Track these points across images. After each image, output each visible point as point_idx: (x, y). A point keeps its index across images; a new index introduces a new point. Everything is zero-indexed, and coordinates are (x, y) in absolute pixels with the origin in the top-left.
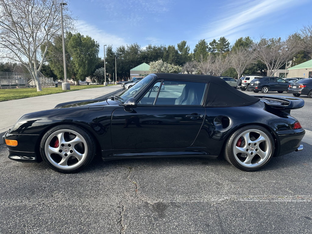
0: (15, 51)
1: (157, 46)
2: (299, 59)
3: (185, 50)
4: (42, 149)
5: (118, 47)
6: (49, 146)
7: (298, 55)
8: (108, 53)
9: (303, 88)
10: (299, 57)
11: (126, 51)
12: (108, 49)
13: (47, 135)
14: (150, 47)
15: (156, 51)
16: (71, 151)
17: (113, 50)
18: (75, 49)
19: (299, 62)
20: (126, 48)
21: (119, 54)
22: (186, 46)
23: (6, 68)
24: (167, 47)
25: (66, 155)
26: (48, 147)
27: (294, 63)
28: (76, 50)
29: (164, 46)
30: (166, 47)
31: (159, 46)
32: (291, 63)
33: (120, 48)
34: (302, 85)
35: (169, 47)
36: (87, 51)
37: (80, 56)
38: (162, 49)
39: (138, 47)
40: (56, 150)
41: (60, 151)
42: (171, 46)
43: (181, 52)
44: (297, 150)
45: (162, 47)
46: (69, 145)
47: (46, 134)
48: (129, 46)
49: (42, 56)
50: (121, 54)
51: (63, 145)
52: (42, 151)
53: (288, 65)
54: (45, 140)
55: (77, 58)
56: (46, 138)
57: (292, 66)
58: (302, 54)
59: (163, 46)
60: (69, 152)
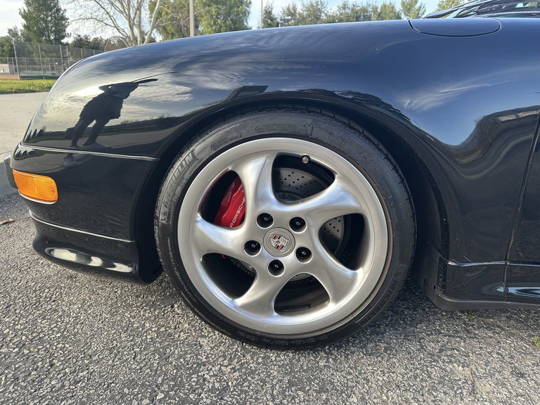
0: (106, 7)
1: (359, 3)
3: (417, 12)
4: (164, 227)
5: (285, 6)
6: (199, 217)
8: (265, 17)
11: (300, 14)
12: (266, 11)
13: (191, 163)
14: (345, 5)
15: (357, 12)
16: (303, 254)
17: (273, 12)
18: (207, 8)
20: (299, 9)
21: (284, 20)
22: (417, 6)
23: (92, 45)
24: (379, 6)
25: (276, 267)
26: (192, 222)
28: (208, 11)
29: (374, 4)
30: (377, 4)
31: (365, 4)
33: (288, 9)
35: (384, 6)
36: (229, 14)
37: (215, 23)
38: (370, 9)
39: (322, 5)
40: (230, 240)
41: (252, 247)
42: (388, 3)
43: (406, 15)
45: (369, 5)
46: (297, 223)
47: (186, 157)
48: (305, 3)
49: (151, 21)
50: (288, 20)
51: (265, 219)
52: (163, 239)
54: (179, 189)
55: (211, 26)
56: (187, 176)
59: (371, 2)
60: (293, 255)
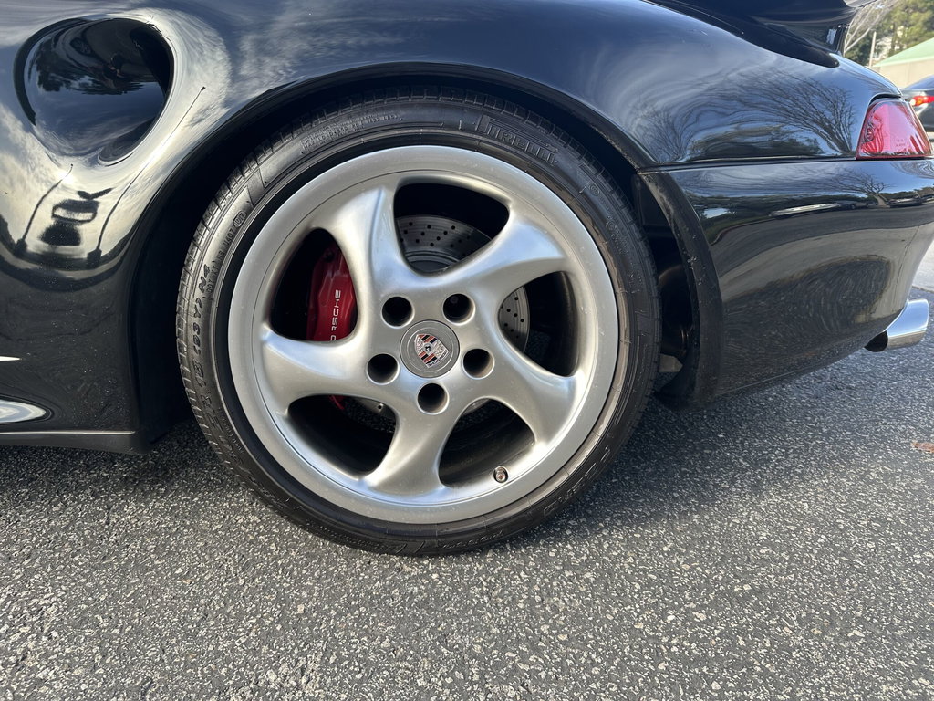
2: (916, 29)
7: (912, 17)
9: (925, 106)
10: (917, 21)
19: (916, 40)
27: (898, 44)
32: (889, 47)
34: (923, 94)
44: (879, 343)
53: (878, 51)
57: (891, 53)
58: (926, 11)
